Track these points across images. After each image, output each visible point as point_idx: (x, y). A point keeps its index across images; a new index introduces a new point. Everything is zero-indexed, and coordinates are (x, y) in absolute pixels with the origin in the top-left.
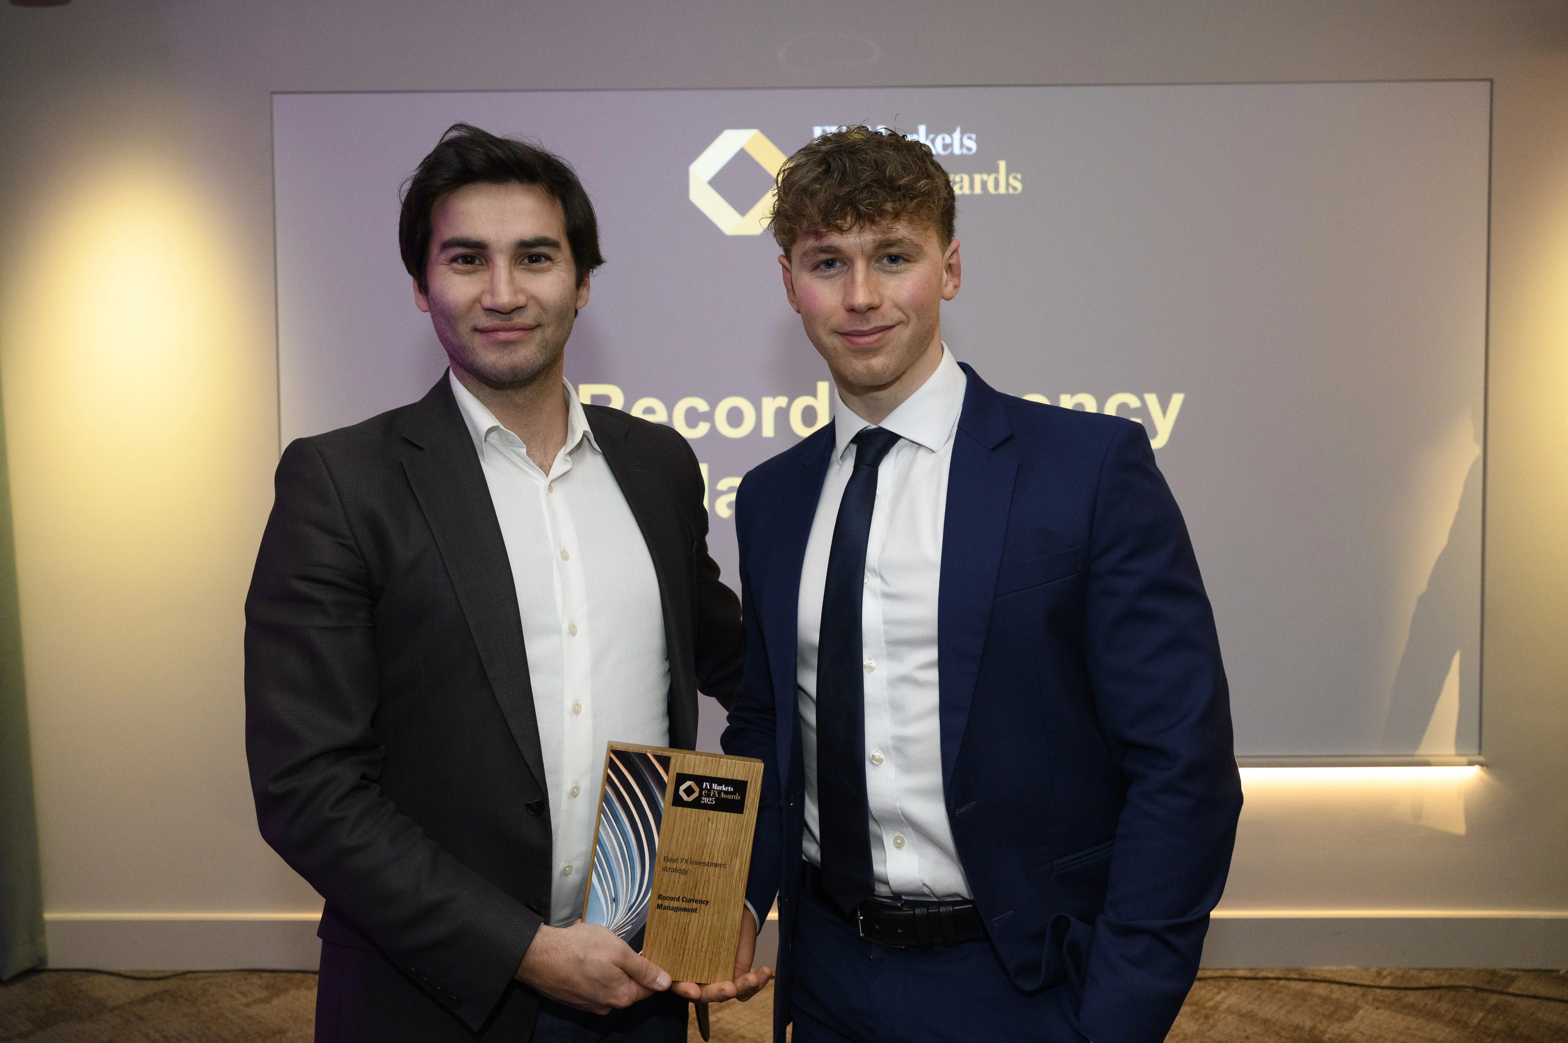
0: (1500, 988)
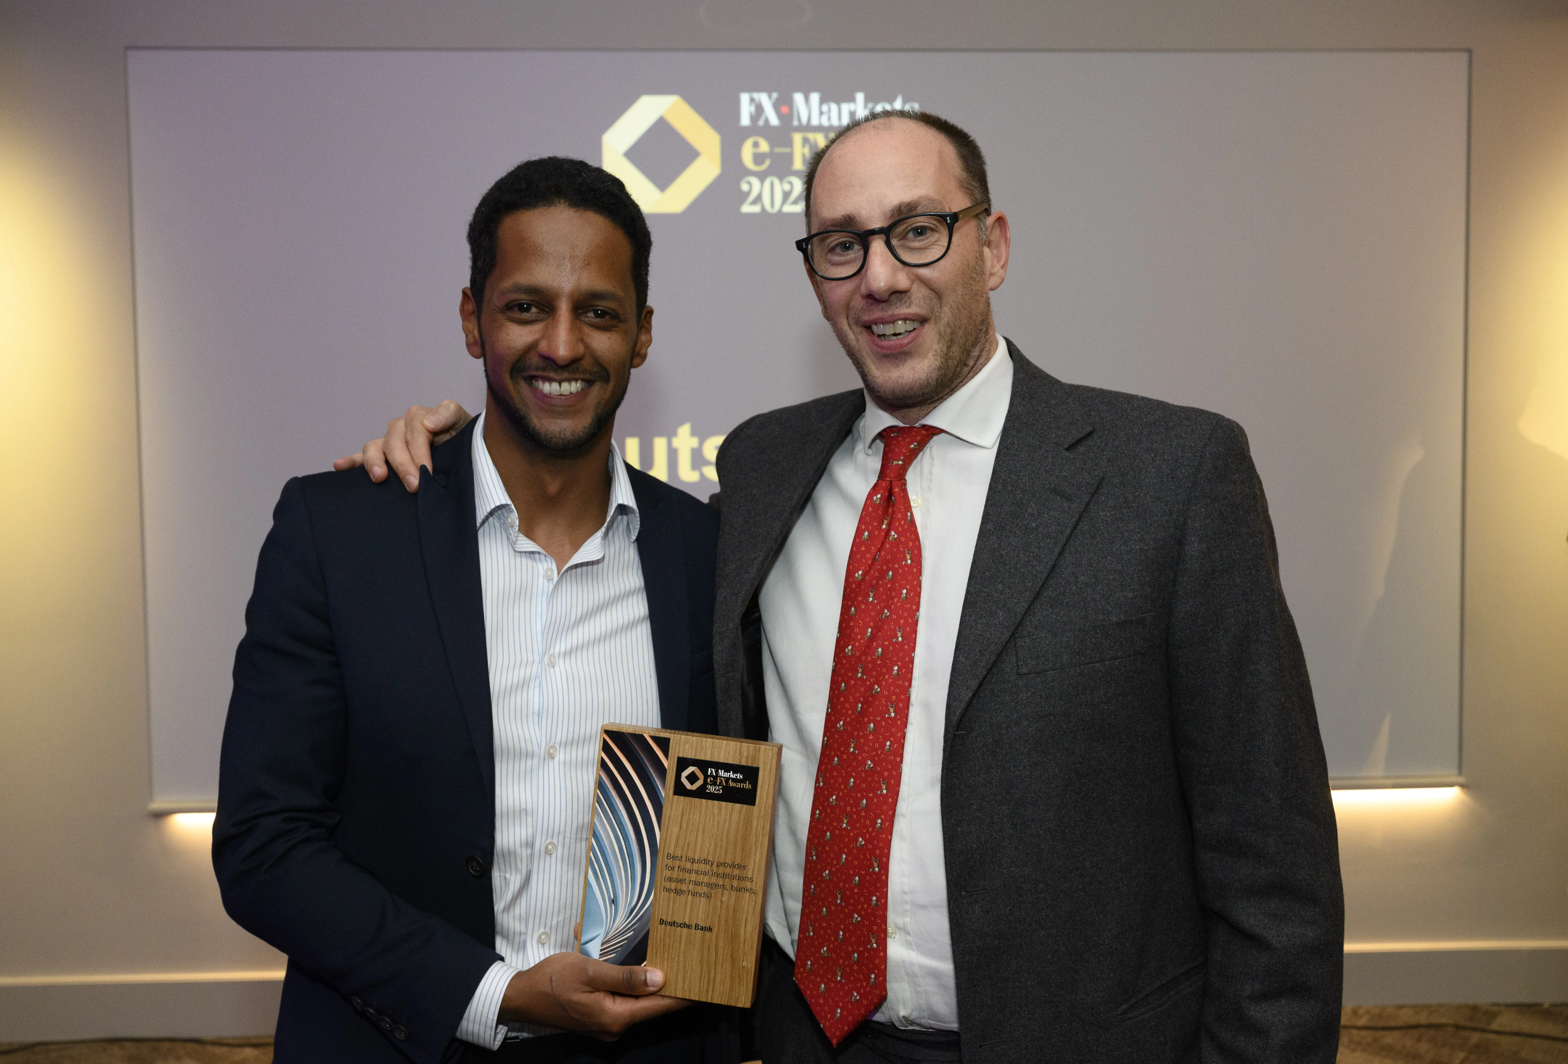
0: (1481, 1026)
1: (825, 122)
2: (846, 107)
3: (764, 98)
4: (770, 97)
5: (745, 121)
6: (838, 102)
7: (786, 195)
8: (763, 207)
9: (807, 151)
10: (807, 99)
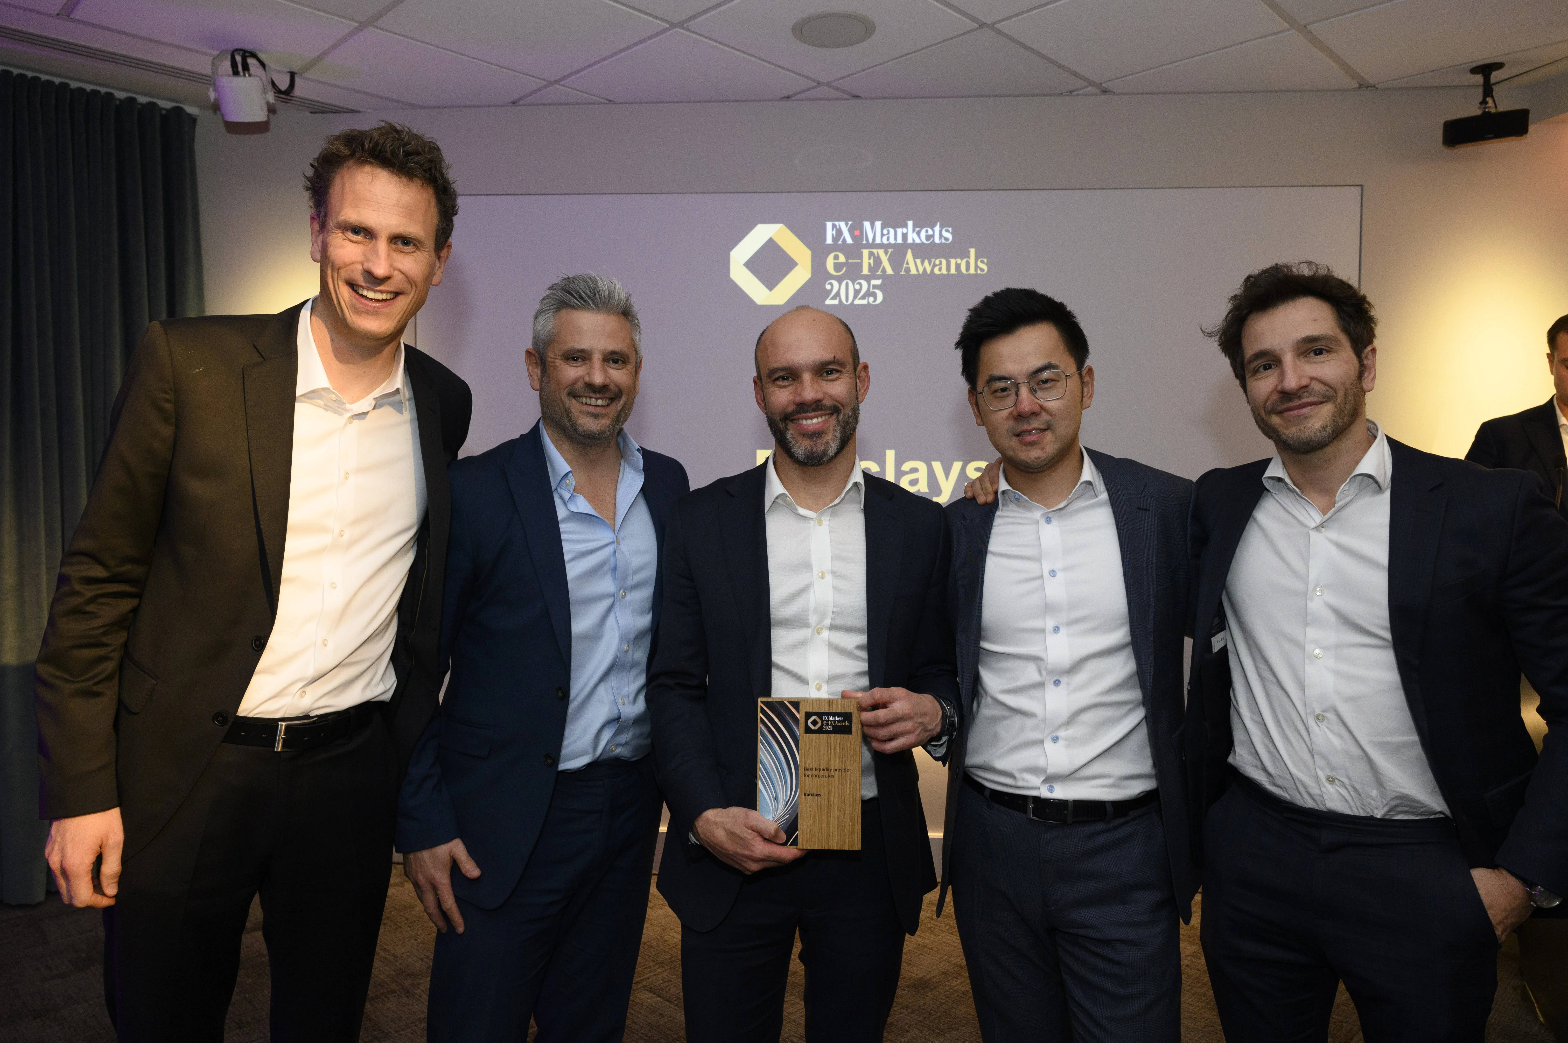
1: (885, 241)
2: (900, 231)
3: (842, 225)
4: (847, 225)
5: (829, 241)
6: (895, 228)
7: (857, 292)
8: (840, 300)
9: (871, 261)
10: (872, 226)
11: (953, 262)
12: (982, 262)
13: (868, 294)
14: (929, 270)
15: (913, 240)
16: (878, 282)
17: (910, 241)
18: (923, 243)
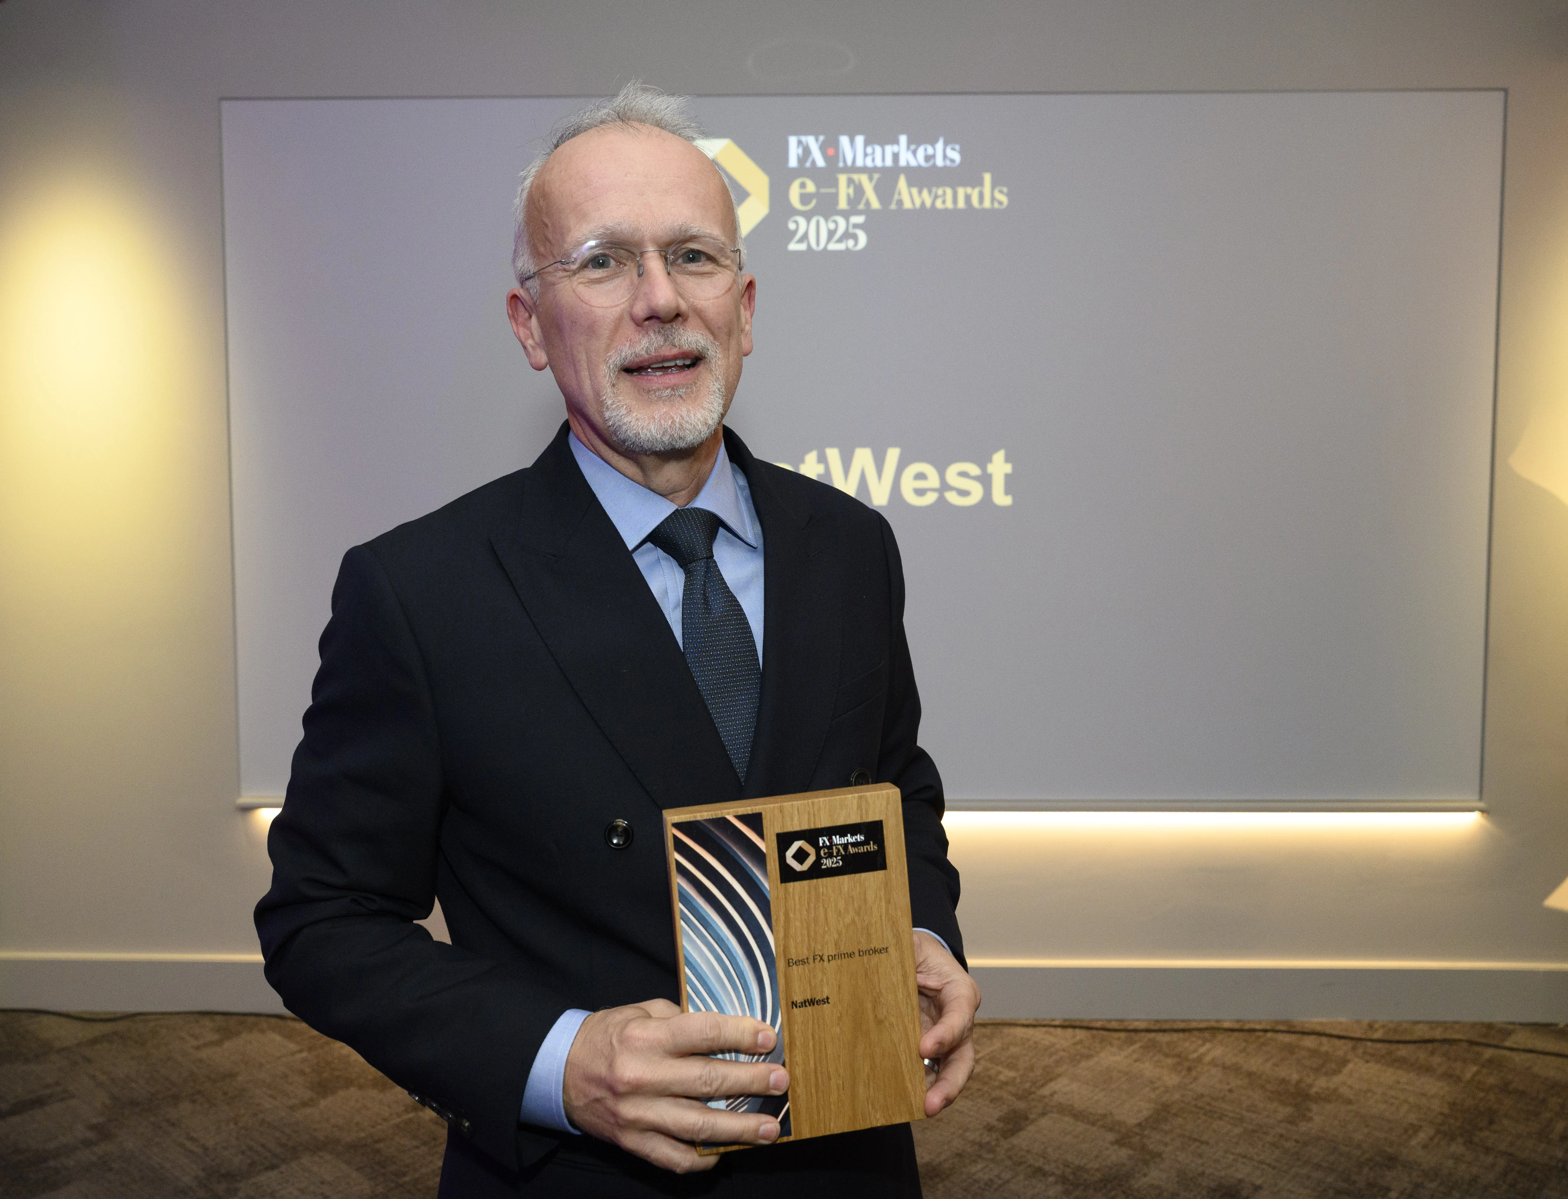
0: (1495, 1042)
3: (811, 141)
7: (831, 234)
8: (809, 245)
9: (851, 191)
10: (852, 142)
11: (961, 192)
12: (1001, 192)
13: (847, 235)
14: (928, 203)
15: (908, 162)
16: (859, 219)
17: (902, 163)
18: (919, 167)
